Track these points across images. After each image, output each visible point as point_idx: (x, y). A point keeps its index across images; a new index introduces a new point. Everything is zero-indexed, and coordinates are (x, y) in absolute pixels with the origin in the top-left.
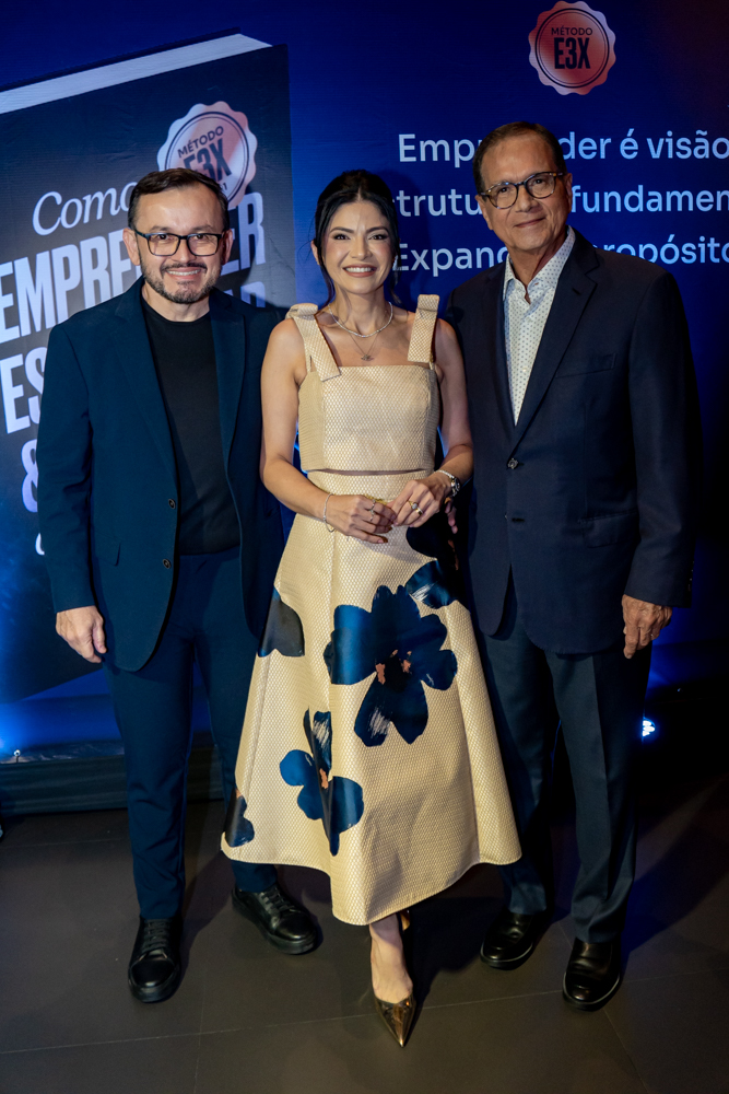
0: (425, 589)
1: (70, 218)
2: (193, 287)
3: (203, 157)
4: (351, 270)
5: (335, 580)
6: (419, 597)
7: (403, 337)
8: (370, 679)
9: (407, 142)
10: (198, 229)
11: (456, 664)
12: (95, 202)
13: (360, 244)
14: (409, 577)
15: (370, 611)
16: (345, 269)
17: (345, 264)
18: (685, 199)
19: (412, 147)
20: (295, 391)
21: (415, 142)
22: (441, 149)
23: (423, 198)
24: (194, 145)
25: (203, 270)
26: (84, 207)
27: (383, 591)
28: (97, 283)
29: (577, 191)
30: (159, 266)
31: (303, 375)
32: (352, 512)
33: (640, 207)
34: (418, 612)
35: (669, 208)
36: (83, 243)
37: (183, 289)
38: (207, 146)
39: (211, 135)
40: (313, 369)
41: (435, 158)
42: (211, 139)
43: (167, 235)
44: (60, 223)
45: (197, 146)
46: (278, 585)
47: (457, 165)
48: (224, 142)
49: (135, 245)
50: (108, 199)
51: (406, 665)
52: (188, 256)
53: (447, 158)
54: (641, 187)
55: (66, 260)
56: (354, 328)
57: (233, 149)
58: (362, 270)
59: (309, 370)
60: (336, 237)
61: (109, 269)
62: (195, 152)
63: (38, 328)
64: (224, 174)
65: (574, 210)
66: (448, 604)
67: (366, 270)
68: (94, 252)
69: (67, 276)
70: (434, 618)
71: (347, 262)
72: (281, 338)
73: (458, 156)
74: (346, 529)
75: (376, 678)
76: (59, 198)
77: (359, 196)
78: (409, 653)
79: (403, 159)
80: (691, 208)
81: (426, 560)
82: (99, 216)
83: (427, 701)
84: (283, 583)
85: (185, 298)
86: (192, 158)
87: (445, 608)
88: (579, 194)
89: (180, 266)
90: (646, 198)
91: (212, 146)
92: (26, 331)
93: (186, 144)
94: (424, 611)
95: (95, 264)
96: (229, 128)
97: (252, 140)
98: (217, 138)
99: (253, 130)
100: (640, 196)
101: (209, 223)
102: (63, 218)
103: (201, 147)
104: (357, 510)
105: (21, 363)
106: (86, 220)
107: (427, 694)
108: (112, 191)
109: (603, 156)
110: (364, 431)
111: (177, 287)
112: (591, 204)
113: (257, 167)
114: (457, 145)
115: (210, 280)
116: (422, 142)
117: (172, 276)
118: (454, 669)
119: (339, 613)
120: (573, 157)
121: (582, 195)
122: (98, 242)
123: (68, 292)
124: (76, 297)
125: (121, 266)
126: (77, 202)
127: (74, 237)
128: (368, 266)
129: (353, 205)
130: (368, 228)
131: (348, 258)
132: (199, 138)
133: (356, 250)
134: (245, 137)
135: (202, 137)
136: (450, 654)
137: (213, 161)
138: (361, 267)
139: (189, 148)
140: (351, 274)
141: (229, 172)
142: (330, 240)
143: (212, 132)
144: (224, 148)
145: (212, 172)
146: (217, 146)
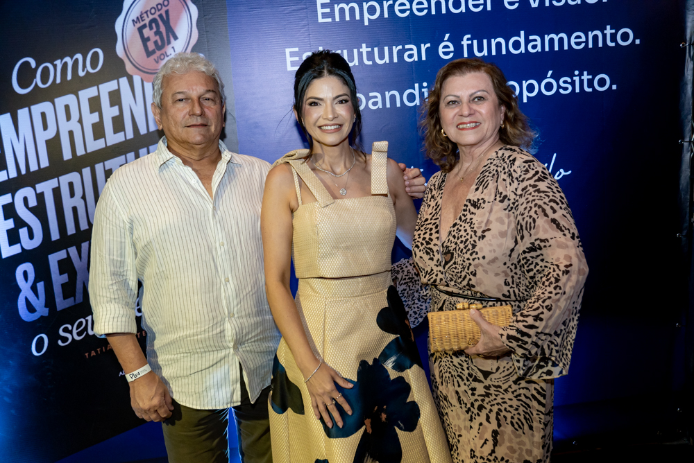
0: (393, 359)
1: (45, 77)
3: (154, 25)
4: (324, 128)
6: (389, 365)
8: (361, 432)
9: (323, 6)
11: (419, 411)
12: (65, 66)
13: (329, 109)
14: (381, 350)
15: (356, 381)
16: (320, 127)
17: (319, 123)
18: (561, 40)
19: (328, 10)
20: (291, 219)
21: (330, 6)
22: (352, 10)
24: (145, 15)
26: (56, 70)
27: (363, 364)
28: (71, 133)
29: (468, 39)
31: (296, 206)
33: (522, 49)
34: (389, 376)
35: (547, 49)
36: (57, 100)
38: (156, 16)
39: (159, 7)
41: (348, 18)
42: (159, 10)
44: (36, 84)
45: (148, 17)
47: (366, 23)
48: (170, 13)
50: (76, 63)
51: (384, 416)
53: (358, 17)
54: (522, 33)
55: (43, 115)
56: (330, 169)
57: (178, 18)
58: (333, 127)
59: (300, 203)
60: (311, 104)
61: (80, 121)
62: (147, 21)
63: (23, 171)
64: (172, 39)
66: (410, 368)
67: (335, 127)
68: (67, 108)
69: (45, 127)
70: (401, 379)
71: (321, 122)
73: (366, 15)
75: (366, 430)
76: (33, 63)
77: (325, 71)
78: (385, 407)
79: (321, 20)
80: (566, 47)
81: (392, 337)
82: (69, 77)
83: (401, 441)
86: (144, 26)
87: (408, 370)
88: (470, 42)
90: (527, 41)
91: (161, 16)
92: (13, 174)
93: (138, 15)
94: (393, 375)
95: (68, 118)
97: (194, 9)
98: (164, 9)
99: (194, 3)
100: (522, 40)
102: (38, 79)
103: (151, 17)
105: (10, 201)
106: (58, 81)
107: (400, 436)
108: (79, 56)
109: (489, 8)
112: (480, 50)
113: (199, 32)
114: (365, 6)
116: (336, 6)
118: (418, 415)
120: (464, 11)
121: (472, 42)
122: (70, 99)
123: (47, 142)
124: (54, 145)
125: (91, 119)
126: (49, 65)
127: (49, 95)
128: (336, 125)
129: (322, 79)
130: (335, 95)
131: (321, 119)
132: (149, 9)
133: (326, 113)
134: (188, 8)
135: (151, 8)
136: (414, 404)
137: (163, 29)
138: (331, 126)
139: (142, 18)
140: (324, 131)
141: (176, 38)
142: (306, 107)
143: (159, 4)
144: (171, 17)
145: (162, 38)
146: (164, 16)
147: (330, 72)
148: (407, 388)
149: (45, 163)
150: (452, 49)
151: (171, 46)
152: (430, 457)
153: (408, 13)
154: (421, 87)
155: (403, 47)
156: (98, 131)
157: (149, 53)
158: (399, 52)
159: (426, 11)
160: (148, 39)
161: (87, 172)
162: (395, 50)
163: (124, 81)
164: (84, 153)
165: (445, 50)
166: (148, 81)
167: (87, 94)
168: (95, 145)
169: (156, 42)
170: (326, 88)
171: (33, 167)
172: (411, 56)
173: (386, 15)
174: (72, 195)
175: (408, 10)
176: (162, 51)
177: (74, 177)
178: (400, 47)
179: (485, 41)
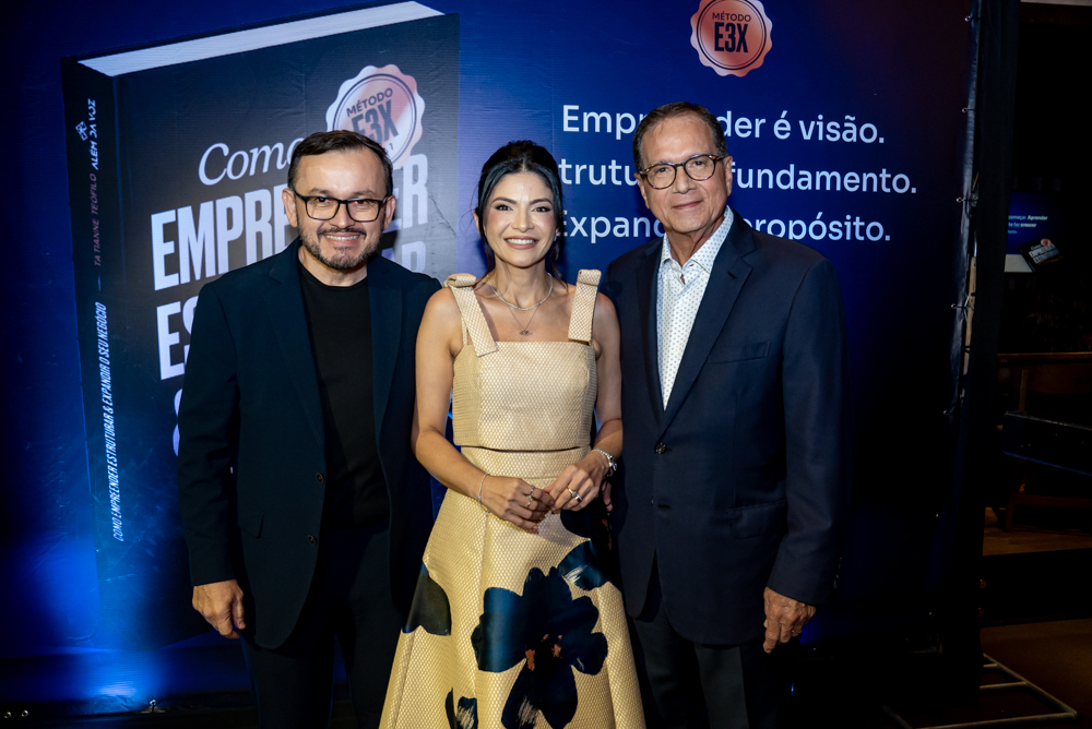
0: (578, 571)
1: (236, 170)
2: (350, 253)
3: (371, 116)
4: (513, 241)
5: (485, 561)
6: (571, 579)
7: (563, 313)
8: (519, 666)
9: (571, 113)
10: (359, 194)
11: (607, 647)
12: (262, 155)
13: (523, 216)
14: (562, 558)
15: (521, 594)
16: (506, 240)
17: (506, 234)
18: (833, 179)
19: (576, 118)
20: (450, 363)
21: (579, 113)
22: (603, 121)
23: (584, 167)
24: (363, 105)
25: (362, 236)
26: (250, 160)
27: (535, 573)
28: (259, 236)
30: (316, 229)
31: (459, 347)
32: (510, 496)
33: (791, 185)
34: (570, 594)
36: (247, 195)
37: (340, 254)
38: (375, 107)
39: (381, 96)
40: (470, 342)
41: (597, 129)
42: (379, 100)
43: (326, 198)
44: (226, 174)
45: (366, 106)
46: (426, 560)
47: (618, 137)
48: (393, 104)
49: (294, 206)
51: (557, 649)
52: (347, 220)
53: (609, 130)
54: (792, 166)
55: (230, 211)
56: (513, 300)
57: (401, 111)
58: (524, 242)
59: (465, 343)
60: (498, 208)
61: (272, 222)
62: (364, 112)
63: (198, 277)
64: (391, 135)
66: (600, 585)
67: (528, 242)
68: (258, 204)
69: (230, 226)
70: (586, 601)
71: (510, 232)
72: (437, 307)
73: (619, 129)
74: (502, 513)
75: (526, 665)
76: (226, 150)
77: (524, 166)
78: (560, 637)
79: (566, 128)
80: (838, 188)
81: (579, 540)
82: (265, 169)
83: (577, 686)
84: (433, 559)
85: (341, 263)
86: (360, 117)
87: (598, 589)
88: (734, 170)
89: (337, 230)
90: (797, 176)
91: (381, 107)
92: (186, 279)
93: (355, 104)
94: (576, 593)
95: (258, 216)
96: (398, 90)
97: (420, 103)
98: (386, 99)
99: (421, 95)
100: (791, 174)
101: (371, 189)
102: (229, 170)
103: (369, 107)
104: (514, 494)
105: (178, 310)
106: (252, 172)
107: (577, 680)
108: (280, 146)
109: (757, 135)
110: (520, 410)
111: (334, 252)
112: (745, 180)
113: (424, 129)
114: (619, 118)
115: (369, 247)
116: (585, 114)
117: (329, 240)
118: (605, 653)
119: (489, 596)
122: (262, 195)
123: (230, 243)
124: (237, 247)
126: (244, 154)
127: (239, 188)
128: (530, 239)
129: (518, 175)
130: (532, 199)
131: (509, 229)
132: (368, 98)
133: (518, 221)
134: (413, 99)
135: (371, 98)
136: (600, 636)
137: (381, 122)
138: (522, 239)
139: (358, 107)
140: (512, 245)
141: (395, 133)
142: (492, 210)
143: (381, 94)
144: (392, 110)
145: (379, 133)
146: (385, 107)
147: (530, 168)
148: (592, 614)
151: (388, 143)
152: (616, 712)
170: (522, 188)
171: (210, 273)
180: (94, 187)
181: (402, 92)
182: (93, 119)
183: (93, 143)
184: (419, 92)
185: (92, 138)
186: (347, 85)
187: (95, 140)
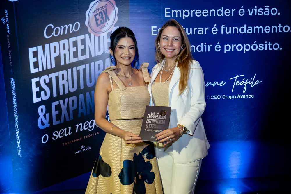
0: (146, 154)
1: (56, 33)
3: (101, 14)
9: (168, 10)
11: (155, 176)
12: (65, 28)
13: (127, 50)
14: (142, 150)
15: (133, 161)
16: (122, 57)
17: (122, 56)
18: (260, 29)
21: (170, 11)
22: (179, 13)
24: (98, 10)
26: (61, 30)
27: (135, 155)
28: (65, 55)
29: (223, 27)
33: (245, 32)
34: (144, 160)
35: (255, 32)
36: (60, 42)
38: (102, 11)
39: (103, 7)
41: (177, 16)
42: (103, 9)
44: (53, 35)
45: (99, 11)
47: (184, 18)
48: (107, 10)
50: (69, 27)
51: (140, 177)
53: (181, 16)
54: (245, 25)
55: (55, 47)
57: (110, 12)
58: (127, 58)
59: (112, 89)
60: (119, 48)
61: (69, 50)
62: (98, 13)
63: (45, 69)
64: (107, 20)
65: (222, 33)
66: (153, 158)
68: (64, 45)
69: (55, 52)
73: (184, 15)
76: (53, 27)
77: (126, 35)
78: (141, 173)
79: (166, 16)
80: (262, 32)
81: (147, 145)
82: (66, 33)
83: (146, 187)
84: (102, 153)
86: (97, 14)
88: (224, 28)
90: (247, 29)
91: (104, 11)
92: (41, 70)
93: (95, 10)
94: (146, 160)
95: (64, 49)
96: (109, 5)
97: (117, 9)
98: (105, 8)
99: (117, 6)
100: (245, 28)
102: (54, 33)
103: (100, 11)
105: (39, 80)
106: (62, 34)
108: (70, 25)
109: (233, 15)
112: (228, 31)
113: (118, 18)
114: (184, 12)
116: (172, 11)
120: (223, 15)
121: (225, 28)
122: (65, 41)
123: (55, 58)
124: (58, 59)
125: (73, 49)
126: (59, 28)
127: (57, 39)
129: (125, 38)
131: (123, 54)
132: (99, 8)
133: (126, 52)
134: (114, 8)
135: (100, 8)
137: (104, 16)
138: (127, 57)
139: (96, 11)
140: (123, 59)
141: (109, 20)
142: (117, 49)
143: (104, 6)
144: (108, 12)
145: (103, 19)
146: (105, 11)
147: (128, 36)
149: (53, 66)
150: (217, 30)
151: (107, 23)
153: (200, 15)
154: (204, 44)
155: (198, 28)
156: (76, 54)
157: (98, 25)
158: (196, 30)
159: (207, 15)
160: (98, 20)
161: (69, 70)
162: (194, 29)
163: (87, 35)
164: (69, 63)
165: (214, 30)
166: (96, 36)
167: (72, 40)
168: (74, 60)
169: (101, 21)
170: (126, 42)
171: (49, 67)
172: (201, 32)
173: (192, 16)
174: (63, 79)
175: (200, 14)
176: (103, 25)
177: (64, 72)
178: (196, 28)
179: (230, 28)
180: (8, 39)
181: (111, 6)
182: (7, 16)
183: (7, 24)
184: (116, 5)
185: (7, 23)
186: (92, 4)
187: (8, 24)
